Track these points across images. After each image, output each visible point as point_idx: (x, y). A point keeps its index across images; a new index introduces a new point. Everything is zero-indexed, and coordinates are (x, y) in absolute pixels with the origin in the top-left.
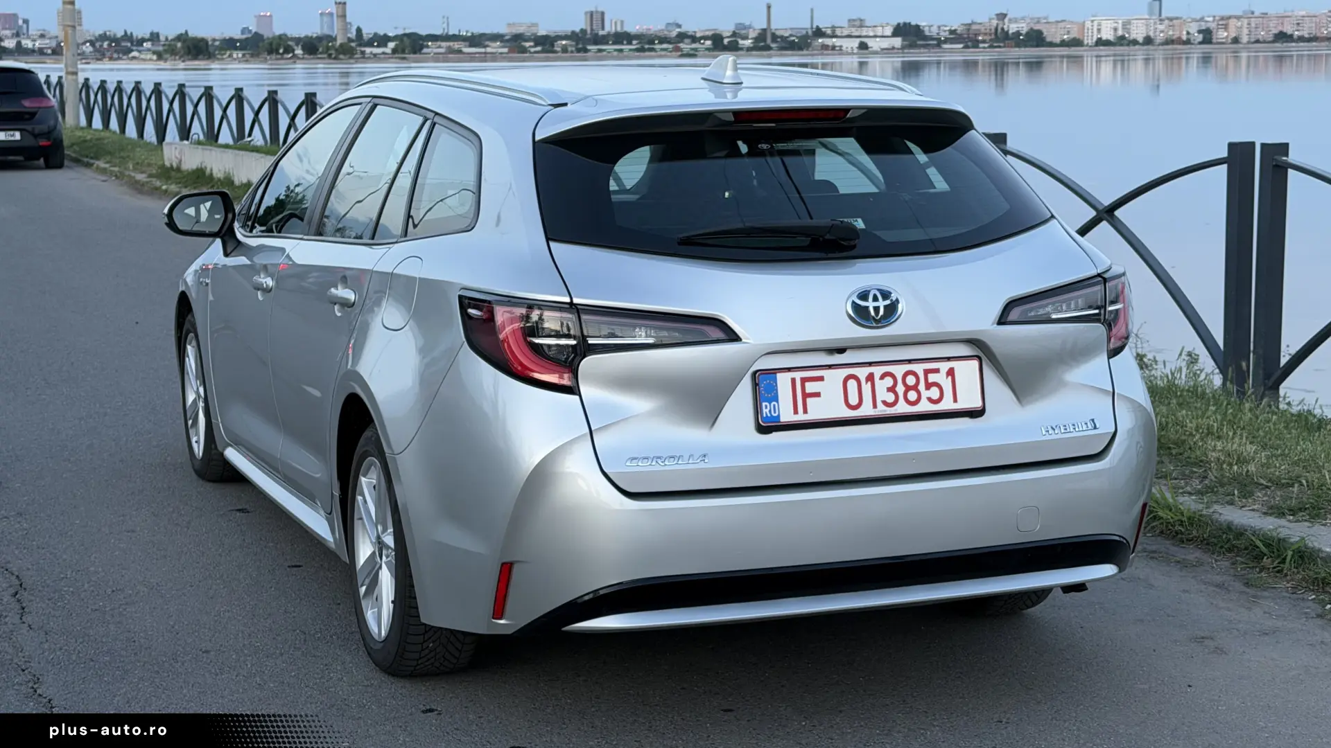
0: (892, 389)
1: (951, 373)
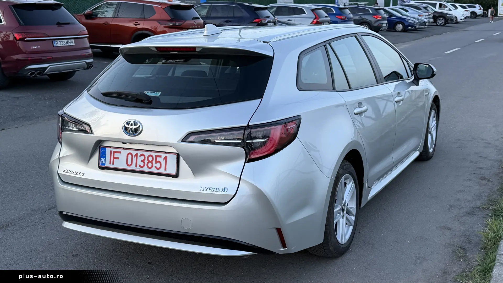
0: (143, 161)
1: (165, 158)
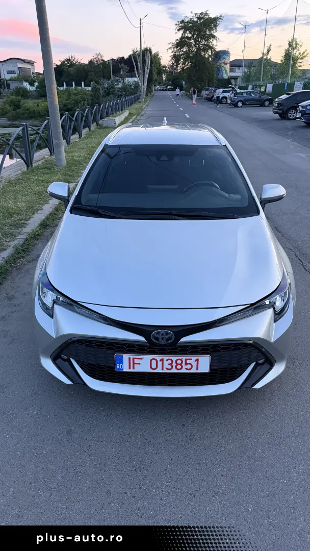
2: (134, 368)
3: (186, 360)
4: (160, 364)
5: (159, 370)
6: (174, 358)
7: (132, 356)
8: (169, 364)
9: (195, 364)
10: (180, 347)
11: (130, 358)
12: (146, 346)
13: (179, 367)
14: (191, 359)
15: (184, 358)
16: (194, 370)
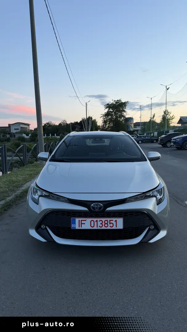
2: (81, 227)
3: (110, 221)
4: (96, 223)
5: (95, 228)
6: (103, 220)
7: (80, 219)
8: (101, 224)
9: (115, 223)
10: (106, 213)
11: (79, 220)
12: (88, 213)
13: (106, 225)
14: (113, 220)
15: (109, 219)
16: (114, 228)
